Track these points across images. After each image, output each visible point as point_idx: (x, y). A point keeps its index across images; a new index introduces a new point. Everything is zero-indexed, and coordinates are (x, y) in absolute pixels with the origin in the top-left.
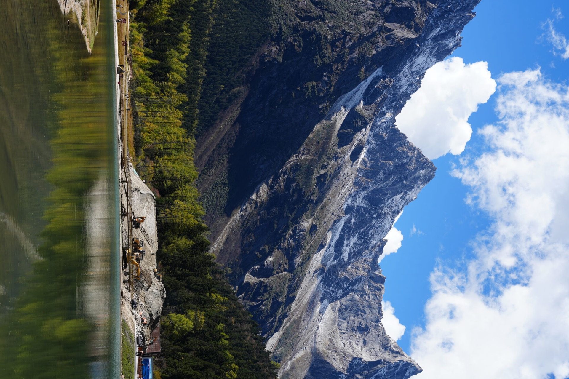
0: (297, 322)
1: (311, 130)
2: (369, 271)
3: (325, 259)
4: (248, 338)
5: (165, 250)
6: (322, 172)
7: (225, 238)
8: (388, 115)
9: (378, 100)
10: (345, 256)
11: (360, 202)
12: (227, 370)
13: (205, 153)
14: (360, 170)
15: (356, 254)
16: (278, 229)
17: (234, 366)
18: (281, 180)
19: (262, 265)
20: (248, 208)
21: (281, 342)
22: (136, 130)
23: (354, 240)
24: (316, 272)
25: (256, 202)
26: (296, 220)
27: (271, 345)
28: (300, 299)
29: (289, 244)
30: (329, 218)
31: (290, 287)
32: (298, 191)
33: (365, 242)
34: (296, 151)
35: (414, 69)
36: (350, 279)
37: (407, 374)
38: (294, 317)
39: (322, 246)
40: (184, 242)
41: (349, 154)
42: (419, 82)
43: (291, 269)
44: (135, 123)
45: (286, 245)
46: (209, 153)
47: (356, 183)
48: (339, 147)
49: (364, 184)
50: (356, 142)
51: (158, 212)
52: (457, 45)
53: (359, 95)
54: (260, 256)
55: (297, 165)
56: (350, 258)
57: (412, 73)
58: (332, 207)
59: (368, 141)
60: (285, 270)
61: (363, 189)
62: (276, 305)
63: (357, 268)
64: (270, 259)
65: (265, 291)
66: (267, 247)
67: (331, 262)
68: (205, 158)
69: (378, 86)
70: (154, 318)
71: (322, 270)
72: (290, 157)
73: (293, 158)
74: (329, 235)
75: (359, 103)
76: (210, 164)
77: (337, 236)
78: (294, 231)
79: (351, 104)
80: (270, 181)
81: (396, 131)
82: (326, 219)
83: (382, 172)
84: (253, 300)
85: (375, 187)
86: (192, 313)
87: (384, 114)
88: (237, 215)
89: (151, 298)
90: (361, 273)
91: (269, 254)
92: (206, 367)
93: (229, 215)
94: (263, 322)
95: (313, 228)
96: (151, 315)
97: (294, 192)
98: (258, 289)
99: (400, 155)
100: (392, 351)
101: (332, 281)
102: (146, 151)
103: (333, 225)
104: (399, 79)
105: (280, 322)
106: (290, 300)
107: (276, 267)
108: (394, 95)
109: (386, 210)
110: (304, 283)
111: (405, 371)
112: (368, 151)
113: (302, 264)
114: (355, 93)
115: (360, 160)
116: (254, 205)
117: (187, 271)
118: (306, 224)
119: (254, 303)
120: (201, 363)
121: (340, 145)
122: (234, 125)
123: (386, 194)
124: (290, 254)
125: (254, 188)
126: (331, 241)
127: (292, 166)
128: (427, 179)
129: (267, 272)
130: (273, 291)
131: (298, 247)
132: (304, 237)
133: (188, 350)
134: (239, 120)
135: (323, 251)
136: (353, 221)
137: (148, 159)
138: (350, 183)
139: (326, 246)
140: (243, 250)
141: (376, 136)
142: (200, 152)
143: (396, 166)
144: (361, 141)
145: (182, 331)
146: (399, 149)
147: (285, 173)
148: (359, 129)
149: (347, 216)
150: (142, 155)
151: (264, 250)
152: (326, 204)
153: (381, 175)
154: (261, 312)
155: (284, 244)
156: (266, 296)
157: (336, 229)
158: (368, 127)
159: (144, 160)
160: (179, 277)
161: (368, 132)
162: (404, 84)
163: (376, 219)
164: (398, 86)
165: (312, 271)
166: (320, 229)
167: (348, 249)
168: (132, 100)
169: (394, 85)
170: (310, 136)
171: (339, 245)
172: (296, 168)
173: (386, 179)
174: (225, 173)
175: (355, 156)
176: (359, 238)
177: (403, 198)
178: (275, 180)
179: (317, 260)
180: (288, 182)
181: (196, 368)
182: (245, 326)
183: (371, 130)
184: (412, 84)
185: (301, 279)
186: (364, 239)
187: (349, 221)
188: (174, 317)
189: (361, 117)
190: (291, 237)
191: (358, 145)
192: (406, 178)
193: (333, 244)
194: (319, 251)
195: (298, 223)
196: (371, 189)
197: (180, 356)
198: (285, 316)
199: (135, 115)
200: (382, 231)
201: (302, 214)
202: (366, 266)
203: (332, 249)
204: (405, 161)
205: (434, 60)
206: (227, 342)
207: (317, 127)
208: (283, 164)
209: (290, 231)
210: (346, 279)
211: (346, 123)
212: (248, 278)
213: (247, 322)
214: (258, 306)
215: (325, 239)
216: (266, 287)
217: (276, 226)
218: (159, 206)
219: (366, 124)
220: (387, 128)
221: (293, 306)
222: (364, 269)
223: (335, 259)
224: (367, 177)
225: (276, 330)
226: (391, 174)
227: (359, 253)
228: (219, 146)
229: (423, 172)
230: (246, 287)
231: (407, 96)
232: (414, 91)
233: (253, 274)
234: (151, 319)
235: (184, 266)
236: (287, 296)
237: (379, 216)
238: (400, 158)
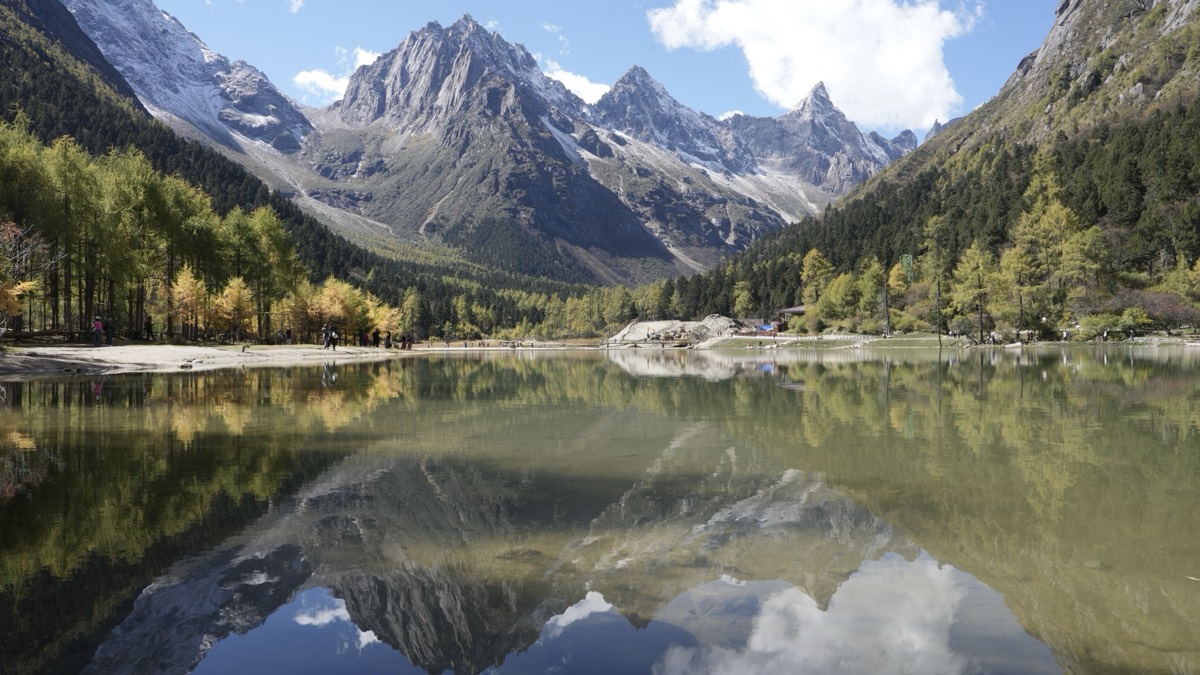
0: (774, 197)
1: (596, 182)
2: (728, 129)
3: (717, 170)
4: (777, 242)
5: (681, 315)
6: (635, 172)
7: (693, 262)
8: (585, 110)
9: (570, 120)
10: (714, 151)
11: (664, 137)
12: (793, 261)
13: (615, 279)
14: (635, 137)
15: (712, 140)
16: (686, 213)
17: (790, 256)
18: (641, 210)
19: (719, 228)
20: (666, 240)
21: (790, 212)
22: (578, 337)
23: (699, 143)
24: (728, 179)
25: (661, 233)
26: (679, 197)
27: (789, 219)
28: (752, 194)
29: (701, 204)
30: (679, 165)
31: (740, 203)
32: (651, 194)
33: (701, 132)
34: (615, 196)
35: (543, 87)
36: (736, 146)
37: (824, 95)
38: (769, 199)
39: (704, 173)
40: (675, 298)
41: (619, 147)
42: (555, 82)
43: (724, 201)
44: (572, 337)
45: (702, 206)
46: (615, 274)
47: (647, 140)
48: (613, 156)
49: (648, 133)
50: (609, 141)
51: (650, 320)
52: (523, 48)
53: (566, 137)
54: (710, 230)
55: (628, 195)
56: (716, 147)
57: (547, 88)
58: (668, 163)
59: (609, 129)
60: (724, 207)
61: (653, 133)
62: (756, 216)
63: (726, 140)
64: (714, 221)
65: (742, 226)
66: (703, 224)
67: (719, 164)
68: (620, 278)
69: (558, 119)
70: (733, 324)
71: (727, 173)
72: (620, 202)
73: (622, 198)
74: (695, 165)
75: (573, 137)
76: (625, 274)
77: (696, 158)
78: (689, 198)
79: (574, 145)
80: (642, 219)
81: (600, 104)
82: (679, 169)
83: (637, 117)
84: (750, 236)
85: (651, 122)
86: (736, 292)
87: (584, 114)
88: (672, 250)
89: (716, 326)
90: (730, 136)
91: (709, 222)
92: (784, 281)
93: (672, 256)
94: (771, 227)
95: (687, 180)
96: (731, 327)
97: (653, 199)
98: (741, 232)
99: (622, 99)
100: (803, 109)
101: (737, 164)
102: (597, 329)
103: (685, 162)
104: (552, 100)
105: (772, 212)
106: (752, 203)
107: (721, 216)
108: (566, 105)
109: (673, 113)
110: (738, 190)
111: (822, 97)
112: (618, 129)
113: (719, 191)
114: (564, 141)
115: (625, 136)
116: (664, 235)
117: (702, 296)
118: (683, 188)
119: (753, 236)
120: (780, 285)
121: (611, 155)
122: (591, 252)
123: (658, 112)
124: (710, 202)
125: (648, 235)
126: (699, 163)
127: (629, 200)
128: (644, 74)
129: (726, 224)
130: (743, 218)
131: (704, 195)
132: (695, 189)
133: (768, 296)
134: (586, 247)
135: (709, 172)
136: (681, 143)
137: (606, 328)
138: (646, 146)
139: (705, 169)
140: (704, 245)
141: (604, 121)
142: (614, 282)
143: (632, 103)
144: (608, 136)
145: (750, 301)
146: (616, 100)
147: (635, 206)
148: (597, 137)
149: (677, 148)
150: (601, 332)
151: (705, 227)
152: (665, 168)
153: (640, 117)
154: (762, 230)
155: (701, 208)
156: (747, 225)
157: (688, 159)
158: (595, 129)
159: (606, 331)
160: (706, 303)
161: (599, 129)
162: (556, 96)
163: (680, 122)
164: (558, 102)
165: (727, 182)
166: (688, 174)
167: (708, 149)
168: (553, 339)
169: (558, 106)
170: (601, 183)
171: (703, 157)
172: (630, 196)
173: (643, 112)
174: (634, 261)
175: (621, 142)
176: (698, 138)
177: (661, 97)
178: (641, 215)
179: (717, 178)
180: (644, 203)
181: (783, 289)
182: (767, 245)
183: (598, 126)
184: (557, 90)
185: (734, 192)
186: (700, 133)
187: (682, 148)
188: (738, 308)
189: (585, 136)
190: (694, 201)
191: (611, 138)
192: (643, 94)
193: (702, 162)
194: (708, 176)
195: (681, 195)
196: (652, 126)
197: (773, 303)
198: (766, 208)
199: (566, 337)
200: (692, 116)
201: (673, 191)
202: (724, 132)
203: (708, 163)
204: (627, 95)
205: (535, 69)
206: (770, 262)
207: (593, 176)
208: (626, 208)
209: (689, 202)
210: (735, 151)
211: (592, 150)
212: (730, 240)
213: (763, 243)
214: (756, 233)
215: (697, 170)
216: (739, 225)
217: (683, 215)
218: (646, 318)
219: (592, 131)
220: (597, 112)
221: (758, 200)
222: (727, 134)
223: (716, 161)
224: (642, 129)
225: (779, 216)
226: (639, 107)
227: (711, 138)
228: (609, 266)
229: (637, 78)
230: (739, 244)
231: (568, 93)
232: (563, 87)
233: (726, 236)
234: (735, 326)
235: (698, 299)
236: (749, 205)
237: (678, 119)
238: (625, 99)
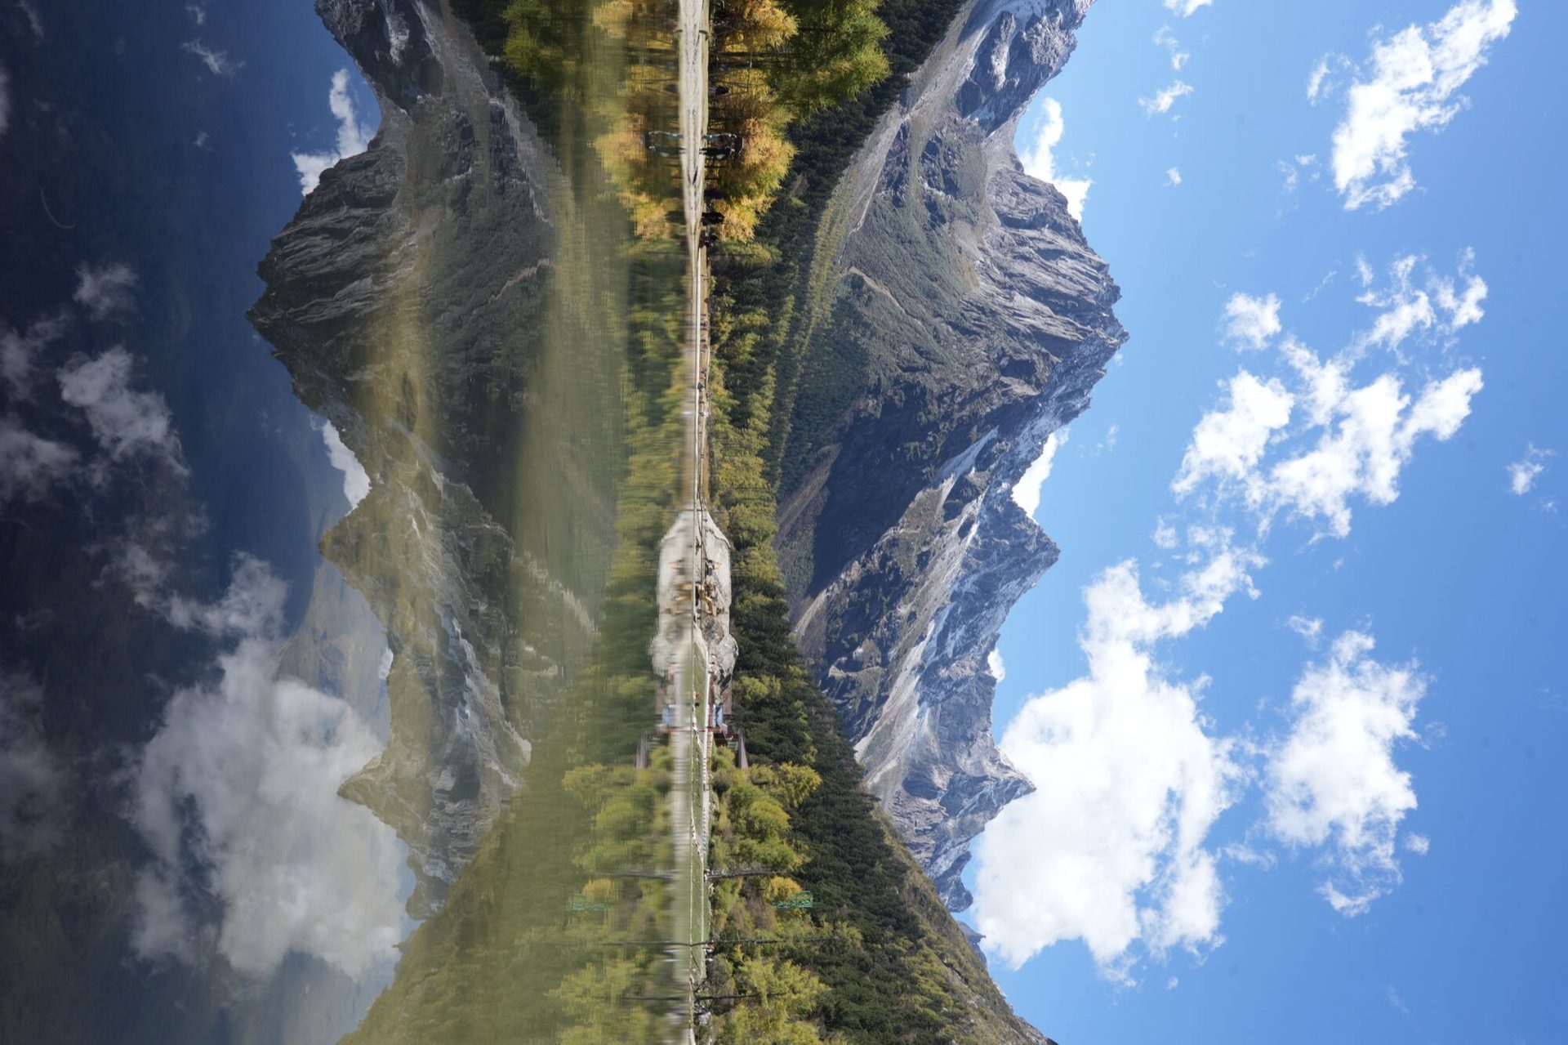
0: (889, 728)
1: (912, 498)
2: (977, 670)
3: (925, 655)
4: (831, 732)
5: (738, 606)
6: (924, 549)
7: (807, 623)
8: (1005, 485)
9: (993, 467)
10: (949, 651)
11: (968, 587)
12: (805, 752)
13: (786, 521)
14: (969, 550)
15: (962, 650)
16: (870, 615)
17: (812, 749)
18: (876, 557)
19: (850, 657)
20: (835, 588)
21: (870, 749)
22: (712, 472)
23: (960, 632)
24: (914, 669)
25: (845, 582)
26: (892, 606)
27: (860, 747)
28: (894, 701)
29: (882, 633)
30: (932, 606)
31: (882, 684)
32: (895, 570)
33: (973, 635)
34: (894, 523)
35: (1035, 432)
36: (955, 679)
37: (1018, 792)
38: (887, 722)
39: (922, 638)
40: (761, 599)
41: (957, 528)
42: (1041, 447)
43: (884, 663)
44: (711, 463)
45: (879, 635)
46: (792, 521)
47: (965, 565)
48: (945, 521)
49: (974, 566)
50: (965, 516)
51: (732, 566)
52: (1085, 407)
53: (970, 460)
54: (847, 646)
55: (894, 539)
56: (955, 654)
57: (1033, 437)
58: (935, 592)
59: (980, 516)
60: (877, 664)
61: (974, 572)
62: (865, 705)
63: (963, 667)
64: (860, 650)
65: (853, 687)
66: (856, 636)
67: (932, 658)
68: (788, 527)
69: (994, 450)
70: (725, 675)
71: (921, 667)
72: (886, 529)
73: (891, 531)
74: (931, 626)
75: (970, 470)
76: (792, 535)
77: (941, 628)
78: (889, 619)
79: (960, 470)
80: (863, 557)
81: (1013, 505)
82: (927, 606)
83: (995, 553)
84: (839, 696)
85: (987, 570)
86: (766, 679)
87: (999, 484)
88: (823, 596)
89: (722, 652)
90: (968, 672)
91: (859, 644)
92: (781, 741)
93: (814, 596)
94: (850, 724)
95: (912, 616)
96: (722, 671)
97: (890, 572)
98: (845, 685)
99: (1018, 534)
100: (1001, 766)
101: (933, 681)
102: (722, 496)
103: (936, 614)
104: (1018, 444)
105: (870, 726)
106: (882, 700)
107: (866, 660)
108: (1012, 462)
109: (999, 599)
110: (899, 682)
111: (1016, 790)
112: (980, 527)
113: (898, 658)
114: (965, 458)
115: (970, 537)
116: (842, 585)
117: (763, 634)
118: (903, 610)
119: (839, 702)
120: (775, 735)
121: (947, 518)
122: (822, 490)
123: (1000, 579)
124: (884, 646)
125: (842, 564)
126: (934, 632)
127: (889, 541)
128: (1050, 563)
129: (855, 666)
130: (862, 688)
131: (894, 638)
132: (901, 626)
133: (761, 720)
134: (828, 484)
135: (923, 644)
136: (960, 610)
137: (723, 508)
138: (957, 563)
139: (927, 639)
140: (828, 637)
141: (990, 509)
142: (781, 520)
143: (1013, 547)
144: (971, 515)
145: (755, 697)
146: (1017, 526)
147: (880, 549)
148: (969, 500)
149: (954, 603)
150: (717, 501)
151: (852, 639)
152: (928, 588)
153: (995, 555)
154: (847, 713)
155: (877, 634)
156: (854, 693)
157: (940, 618)
158: (981, 499)
159: (719, 508)
160: (754, 639)
161: (980, 504)
162: (1023, 449)
163: (988, 608)
164: (1016, 451)
165: (909, 667)
166: (920, 617)
167: (953, 644)
168: (709, 438)
169: (1011, 450)
170: (911, 505)
171: (942, 638)
172: (894, 543)
173: (1001, 560)
174: (810, 546)
175: (964, 531)
176: (967, 631)
177: (1020, 584)
178: (869, 556)
179: (915, 655)
180: (884, 560)
181: (769, 740)
182: (827, 719)
183: (984, 502)
184: (1032, 450)
185: (896, 676)
186: (973, 634)
187: (954, 610)
188: (746, 680)
189: (972, 486)
190: (886, 625)
191: (968, 519)
192: (1024, 560)
193: (935, 636)
194: (918, 643)
195: (893, 608)
196: (983, 572)
197: (752, 726)
198: (875, 718)
199: (711, 455)
200: (994, 623)
201: (899, 597)
202: (974, 664)
203: (934, 643)
204: (1023, 540)
205: (1059, 423)
206: (805, 722)
207: (920, 495)
208: (879, 537)
209: (885, 619)
210: (949, 679)
211: (954, 493)
212: (834, 672)
213: (830, 714)
214: (844, 704)
215: (926, 629)
216: (854, 682)
217: (867, 611)
218: (734, 560)
219: (977, 494)
220: (1002, 502)
221: (886, 708)
222: (971, 668)
223: (937, 654)
224: (979, 558)
225: (865, 735)
226: (1007, 555)
227: (966, 648)
228: (804, 514)
229: (1045, 554)
230: (830, 682)
231: (1027, 464)
232: (1035, 458)
233: (840, 666)
234: (722, 676)
235: (759, 628)
236: (879, 696)
237: (991, 605)
238: (1018, 537)
